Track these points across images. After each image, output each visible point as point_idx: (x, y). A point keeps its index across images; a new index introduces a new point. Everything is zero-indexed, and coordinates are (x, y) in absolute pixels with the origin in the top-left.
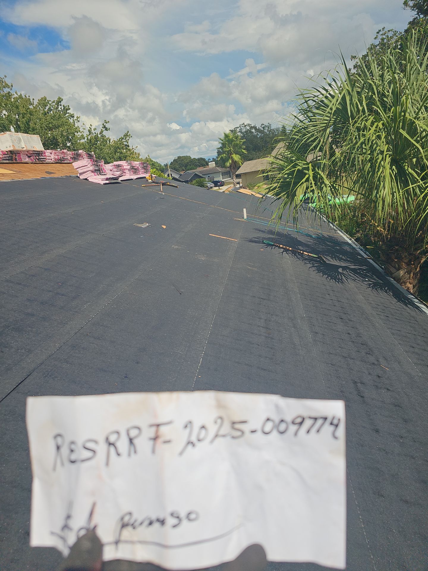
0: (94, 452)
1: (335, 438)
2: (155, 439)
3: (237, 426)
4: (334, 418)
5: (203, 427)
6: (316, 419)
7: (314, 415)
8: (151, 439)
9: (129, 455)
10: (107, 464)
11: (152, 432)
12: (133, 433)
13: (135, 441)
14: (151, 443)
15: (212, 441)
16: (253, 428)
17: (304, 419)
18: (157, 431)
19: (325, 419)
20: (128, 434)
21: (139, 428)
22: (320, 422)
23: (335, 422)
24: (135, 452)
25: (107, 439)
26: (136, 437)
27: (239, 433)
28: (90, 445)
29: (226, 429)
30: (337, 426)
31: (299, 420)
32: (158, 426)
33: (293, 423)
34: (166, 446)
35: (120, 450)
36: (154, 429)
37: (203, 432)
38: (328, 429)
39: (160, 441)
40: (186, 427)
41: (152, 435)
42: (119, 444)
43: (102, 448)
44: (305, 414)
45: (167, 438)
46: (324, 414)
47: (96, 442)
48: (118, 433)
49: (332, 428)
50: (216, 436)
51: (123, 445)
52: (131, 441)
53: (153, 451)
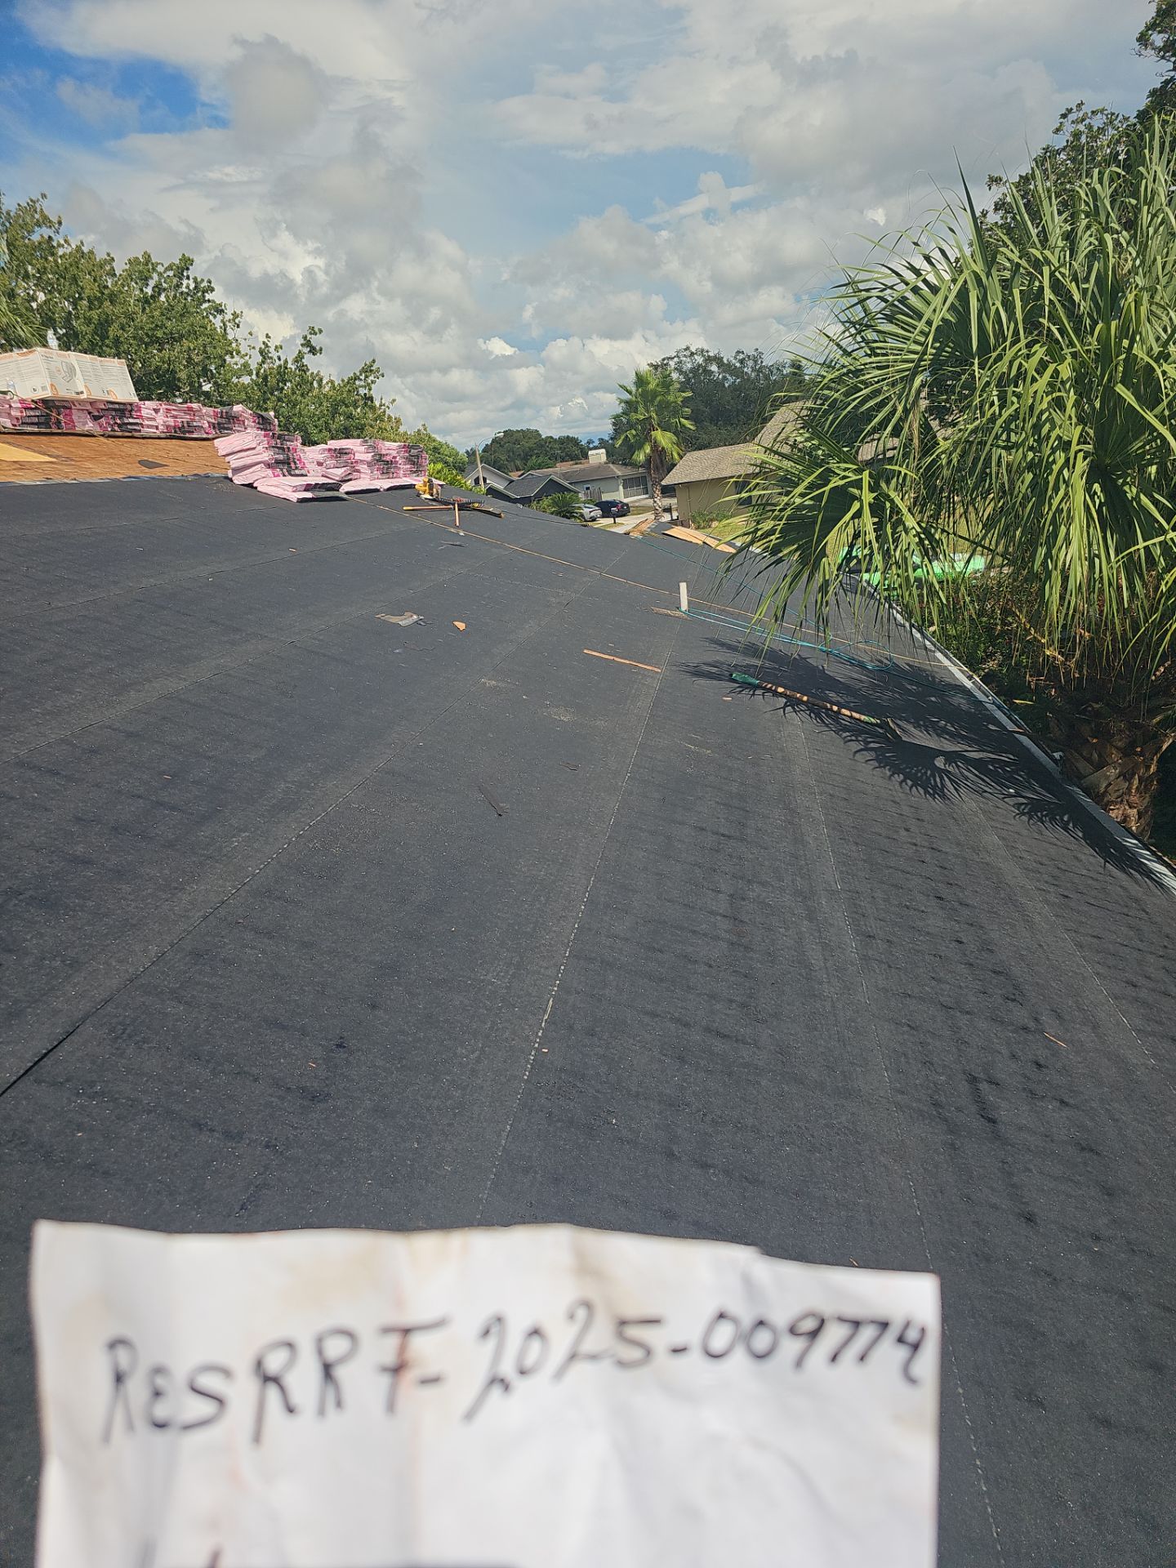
0: (220, 1401)
1: (911, 1380)
2: (397, 1369)
3: (633, 1332)
4: (907, 1325)
5: (536, 1332)
6: (856, 1324)
7: (852, 1312)
8: (385, 1369)
9: (321, 1411)
10: (257, 1437)
11: (386, 1350)
12: (336, 1347)
13: (340, 1372)
14: (385, 1380)
15: (560, 1374)
16: (679, 1340)
17: (823, 1322)
18: (402, 1349)
19: (884, 1325)
20: (320, 1352)
21: (350, 1334)
22: (867, 1333)
23: (912, 1335)
24: (339, 1404)
25: (259, 1364)
26: (343, 1360)
27: (636, 1354)
28: (209, 1382)
29: (600, 1336)
30: (916, 1347)
31: (809, 1325)
32: (406, 1332)
33: (793, 1331)
34: (430, 1392)
35: (296, 1398)
36: (393, 1341)
37: (536, 1345)
38: (889, 1354)
39: (409, 1376)
40: (486, 1333)
41: (389, 1359)
42: (291, 1380)
43: (242, 1392)
44: (827, 1308)
45: (431, 1370)
46: (881, 1313)
47: (226, 1372)
48: (290, 1346)
49: (902, 1353)
50: (573, 1357)
51: (304, 1381)
52: (327, 1370)
53: (391, 1406)
